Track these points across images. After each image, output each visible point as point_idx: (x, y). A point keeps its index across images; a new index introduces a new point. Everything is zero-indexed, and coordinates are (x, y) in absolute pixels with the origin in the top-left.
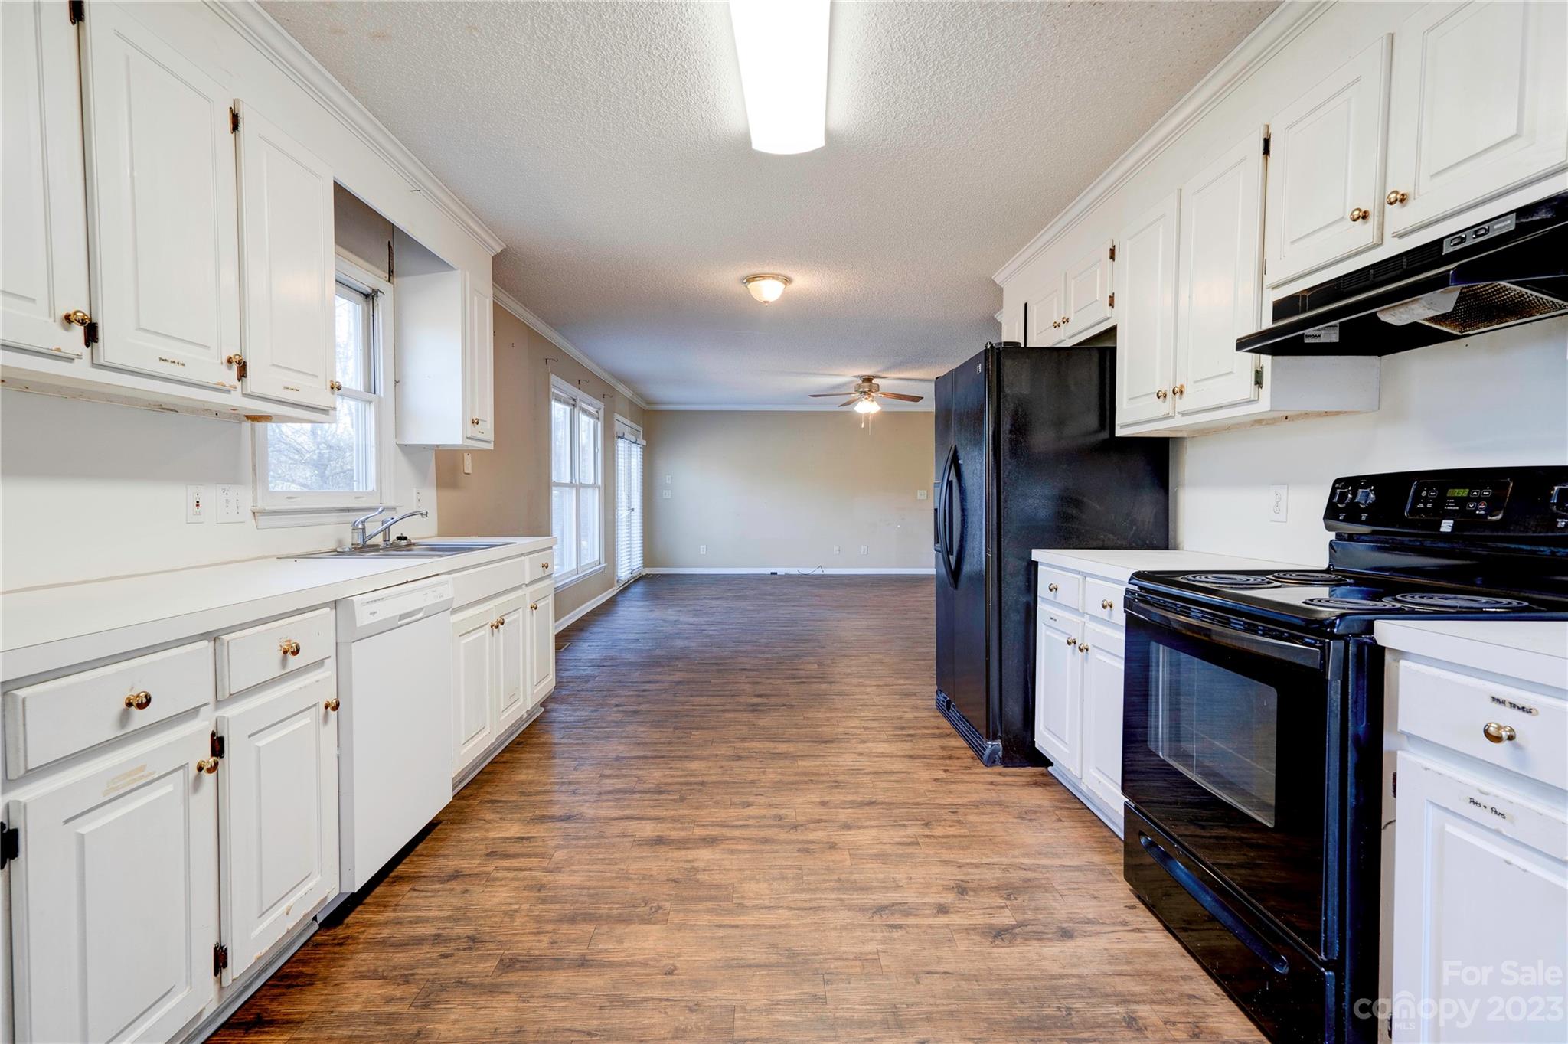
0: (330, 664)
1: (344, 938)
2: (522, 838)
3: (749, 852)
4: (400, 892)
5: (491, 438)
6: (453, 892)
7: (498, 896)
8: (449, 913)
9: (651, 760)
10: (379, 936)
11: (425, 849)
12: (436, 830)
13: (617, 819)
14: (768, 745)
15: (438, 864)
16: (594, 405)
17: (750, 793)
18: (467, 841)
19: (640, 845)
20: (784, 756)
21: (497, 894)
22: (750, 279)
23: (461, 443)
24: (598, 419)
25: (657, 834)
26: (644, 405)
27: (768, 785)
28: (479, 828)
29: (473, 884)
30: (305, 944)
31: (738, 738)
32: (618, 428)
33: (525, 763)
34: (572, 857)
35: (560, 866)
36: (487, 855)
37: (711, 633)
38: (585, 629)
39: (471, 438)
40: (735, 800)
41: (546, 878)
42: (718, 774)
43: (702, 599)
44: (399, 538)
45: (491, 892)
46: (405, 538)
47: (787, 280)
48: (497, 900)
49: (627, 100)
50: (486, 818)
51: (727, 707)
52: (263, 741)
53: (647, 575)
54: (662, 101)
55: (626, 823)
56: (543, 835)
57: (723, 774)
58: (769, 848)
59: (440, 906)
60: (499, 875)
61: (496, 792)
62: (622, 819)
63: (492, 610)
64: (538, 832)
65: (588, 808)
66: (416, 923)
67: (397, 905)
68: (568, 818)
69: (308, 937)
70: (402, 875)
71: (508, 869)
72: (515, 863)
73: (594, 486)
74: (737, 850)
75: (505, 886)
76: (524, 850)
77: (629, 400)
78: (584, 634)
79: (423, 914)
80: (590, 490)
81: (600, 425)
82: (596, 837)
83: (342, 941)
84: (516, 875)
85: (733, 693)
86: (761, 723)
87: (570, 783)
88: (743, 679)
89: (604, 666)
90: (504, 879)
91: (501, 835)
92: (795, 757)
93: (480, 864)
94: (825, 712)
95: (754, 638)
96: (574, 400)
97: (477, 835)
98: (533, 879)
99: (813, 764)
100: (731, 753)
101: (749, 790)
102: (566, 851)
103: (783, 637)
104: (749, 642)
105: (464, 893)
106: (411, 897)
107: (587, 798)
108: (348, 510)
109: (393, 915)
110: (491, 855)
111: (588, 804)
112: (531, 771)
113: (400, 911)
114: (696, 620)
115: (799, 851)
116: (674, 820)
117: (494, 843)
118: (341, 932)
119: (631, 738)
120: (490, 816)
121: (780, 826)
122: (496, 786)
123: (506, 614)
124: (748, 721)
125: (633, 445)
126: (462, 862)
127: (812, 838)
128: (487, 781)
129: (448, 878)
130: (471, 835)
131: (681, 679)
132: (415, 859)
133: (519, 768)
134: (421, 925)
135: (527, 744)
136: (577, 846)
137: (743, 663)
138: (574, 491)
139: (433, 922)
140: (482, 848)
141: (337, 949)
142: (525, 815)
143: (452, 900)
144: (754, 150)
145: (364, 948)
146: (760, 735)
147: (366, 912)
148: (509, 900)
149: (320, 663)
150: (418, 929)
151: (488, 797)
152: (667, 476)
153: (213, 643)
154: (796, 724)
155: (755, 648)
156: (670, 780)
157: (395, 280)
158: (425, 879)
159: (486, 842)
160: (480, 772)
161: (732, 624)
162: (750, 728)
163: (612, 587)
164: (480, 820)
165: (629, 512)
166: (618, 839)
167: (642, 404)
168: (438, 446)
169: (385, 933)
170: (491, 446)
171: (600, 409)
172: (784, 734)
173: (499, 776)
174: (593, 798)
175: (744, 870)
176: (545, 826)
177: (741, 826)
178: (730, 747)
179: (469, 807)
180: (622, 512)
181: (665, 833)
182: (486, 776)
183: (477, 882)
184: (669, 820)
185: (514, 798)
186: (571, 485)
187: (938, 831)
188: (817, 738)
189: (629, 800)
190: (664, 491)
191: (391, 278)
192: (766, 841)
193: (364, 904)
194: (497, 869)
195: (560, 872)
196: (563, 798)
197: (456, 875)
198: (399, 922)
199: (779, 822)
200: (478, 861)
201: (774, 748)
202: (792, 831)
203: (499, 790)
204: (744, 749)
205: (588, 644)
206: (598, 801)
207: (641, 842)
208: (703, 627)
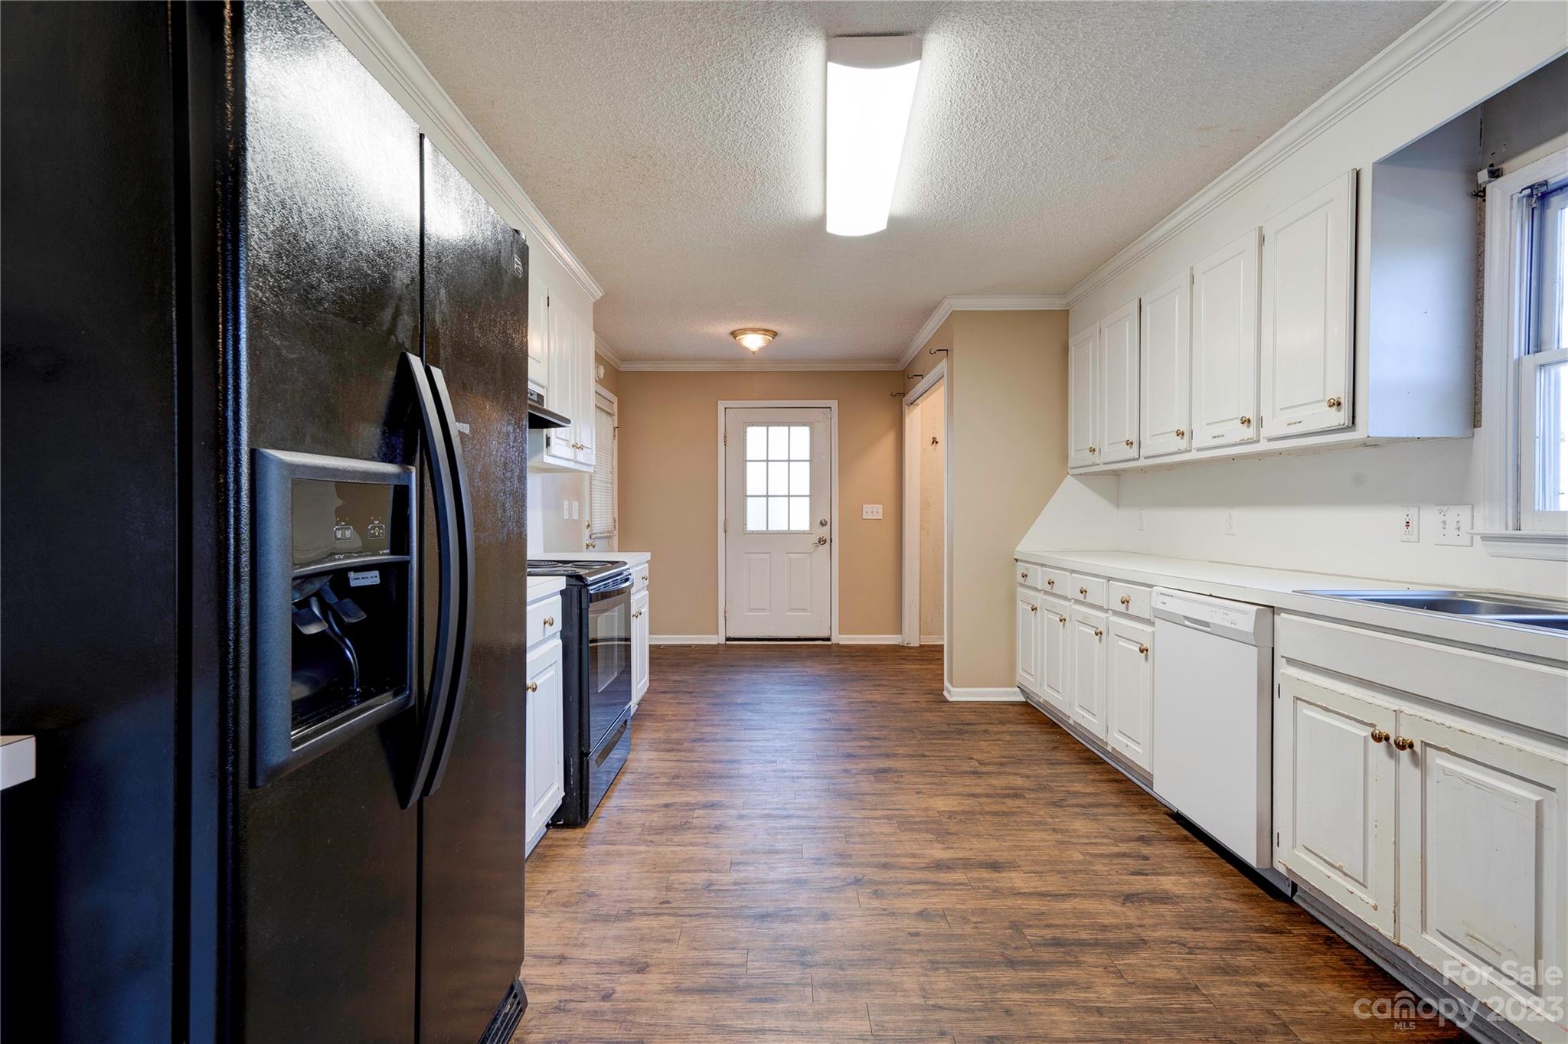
3: (898, 856)
58: (880, 859)
74: (910, 857)
115: (850, 856)
121: (876, 883)
127: (839, 869)
175: (896, 841)
177: (918, 883)
187: (701, 878)
192: (886, 866)
199: (876, 888)
202: (860, 876)
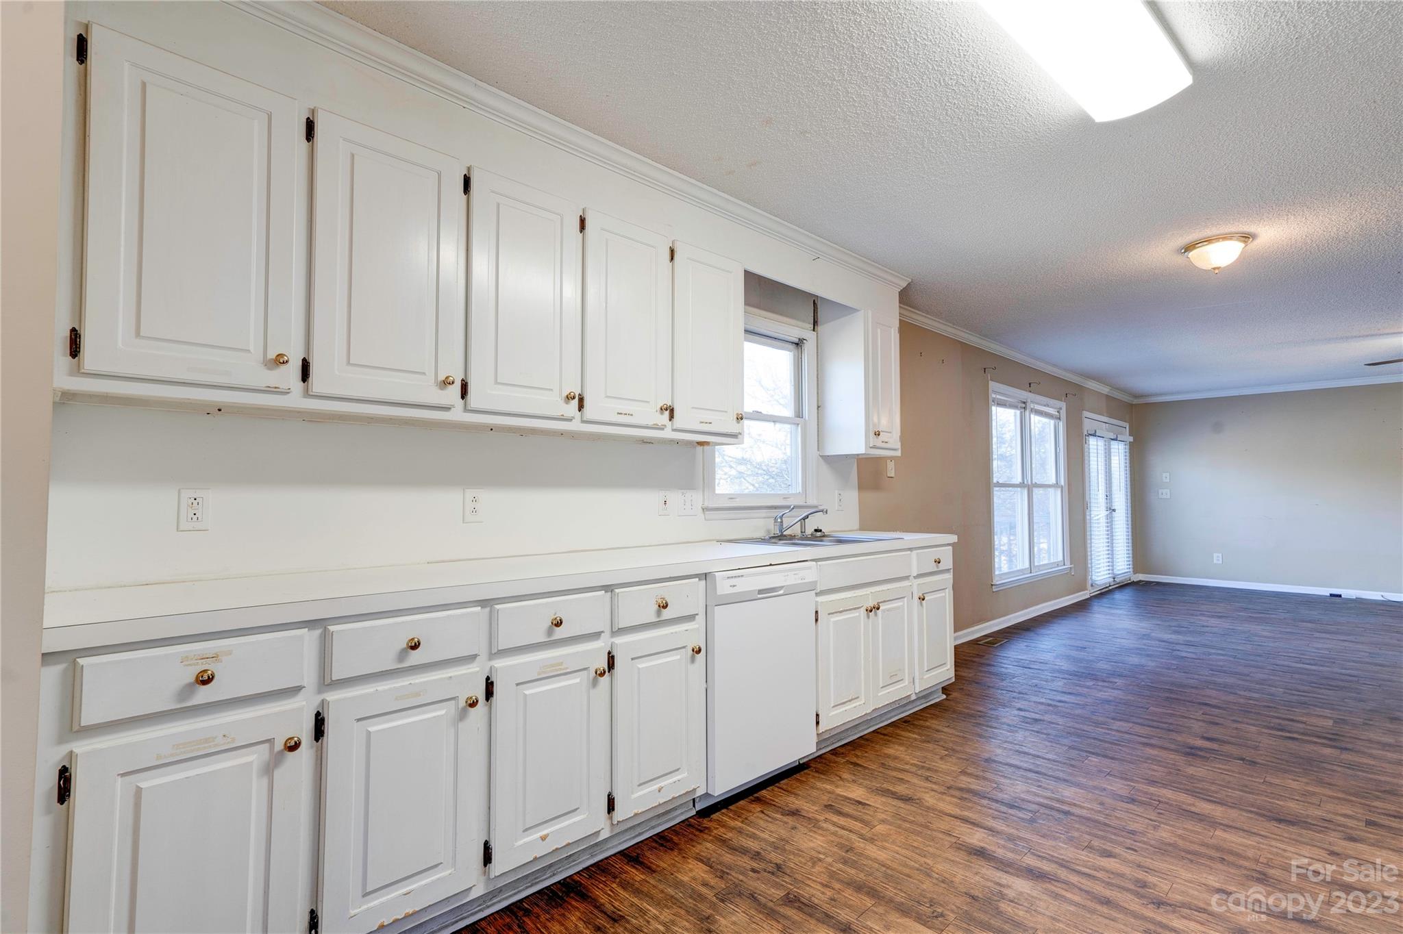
0: (701, 619)
1: (705, 827)
2: (860, 803)
3: (1078, 905)
4: (753, 810)
5: (898, 445)
6: (786, 825)
7: (814, 842)
8: (773, 840)
9: (1022, 772)
10: (724, 836)
11: (787, 784)
12: (802, 773)
13: (951, 816)
14: (1183, 798)
15: (788, 799)
16: (1056, 406)
17: (1120, 844)
18: (817, 789)
19: (959, 849)
20: (1200, 818)
21: (815, 840)
22: (1189, 248)
23: (864, 452)
24: (1060, 419)
25: (982, 845)
26: (1131, 399)
27: (1153, 842)
28: (832, 782)
29: (802, 825)
30: (683, 822)
31: (1147, 780)
32: (1088, 425)
33: (901, 739)
34: (890, 835)
35: (876, 838)
36: (826, 806)
37: (1184, 654)
38: (1032, 629)
39: (874, 447)
40: (1096, 843)
41: (859, 844)
42: (1092, 809)
43: (1196, 616)
44: (816, 530)
45: (811, 836)
46: (821, 531)
47: (1246, 237)
48: (812, 845)
49: (947, 131)
50: (843, 777)
51: (1153, 741)
52: (642, 665)
53: (1140, 581)
54: (981, 118)
55: (958, 823)
56: (878, 806)
57: (1100, 812)
58: (1106, 911)
59: (771, 832)
60: (825, 825)
61: (862, 757)
62: (956, 818)
63: (868, 596)
64: (875, 802)
65: (931, 797)
66: (750, 837)
67: (746, 819)
68: (907, 799)
69: (687, 817)
70: (762, 798)
71: (834, 824)
72: (842, 821)
73: (1056, 485)
74: (1063, 896)
75: (824, 836)
76: (855, 813)
77: (1107, 395)
78: (1032, 634)
79: (758, 833)
80: (1051, 490)
81: (1062, 425)
82: (921, 825)
83: (702, 829)
84: (837, 831)
85: (1172, 727)
86: (1191, 770)
87: (929, 769)
88: (1198, 715)
89: (1030, 668)
90: (827, 830)
91: (845, 794)
92: (1214, 823)
93: (816, 811)
94: (1307, 783)
95: (1246, 670)
96: (1024, 403)
97: (828, 787)
98: (848, 840)
99: (1240, 840)
100: (1124, 792)
101: (1122, 839)
102: (888, 827)
103: (1297, 676)
104: (1236, 673)
105: (792, 829)
106: (758, 817)
107: (934, 787)
108: (775, 507)
109: (740, 824)
110: (829, 807)
111: (933, 793)
112: (901, 749)
113: (746, 824)
114: (1174, 637)
116: (1011, 838)
117: (836, 799)
118: (706, 822)
119: (1016, 744)
120: (846, 776)
121: (1137, 894)
122: (866, 752)
123: (885, 601)
124: (1174, 765)
125: (1113, 442)
126: (805, 804)
128: (861, 746)
129: (788, 812)
130: (824, 785)
131: (1111, 698)
132: (776, 789)
133: (894, 743)
134: (752, 840)
135: (913, 724)
136: (900, 827)
137: (1210, 697)
138: (1025, 492)
139: (760, 841)
140: (825, 799)
141: (697, 833)
142: (874, 784)
143: (782, 831)
144: (1096, 123)
145: (712, 840)
146: (1181, 783)
147: (727, 815)
148: (820, 849)
149: (691, 618)
150: (749, 842)
151: (854, 760)
152: (1164, 475)
153: (610, 593)
154: (1246, 786)
155: (1240, 682)
156: (1030, 798)
157: (819, 328)
158: (773, 807)
159: (830, 795)
160: (861, 737)
161: (1222, 649)
162: (1171, 773)
163: (1083, 590)
164: (838, 776)
165: (1108, 512)
166: (941, 836)
167: (1126, 398)
168: (858, 455)
169: (729, 835)
170: (898, 453)
171: (1061, 409)
172: (1216, 793)
173: (873, 745)
174: (942, 789)
176: (884, 799)
177: (1085, 874)
178: (1128, 785)
179: (835, 762)
180: (1098, 513)
181: (990, 847)
182: (863, 742)
183: (806, 825)
184: (1004, 837)
185: (874, 767)
186: (1022, 485)
188: (1270, 811)
189: (975, 803)
190: (1160, 491)
191: (816, 327)
192: (1107, 902)
193: (728, 809)
194: (826, 820)
195: (872, 843)
196: (915, 780)
197: (795, 813)
198: (740, 831)
199: (1140, 890)
200: (816, 808)
201: (1190, 805)
202: (1151, 906)
203: (865, 757)
204: (1146, 793)
205: (1025, 644)
206: (945, 793)
207: (960, 846)
208: (1178, 647)
